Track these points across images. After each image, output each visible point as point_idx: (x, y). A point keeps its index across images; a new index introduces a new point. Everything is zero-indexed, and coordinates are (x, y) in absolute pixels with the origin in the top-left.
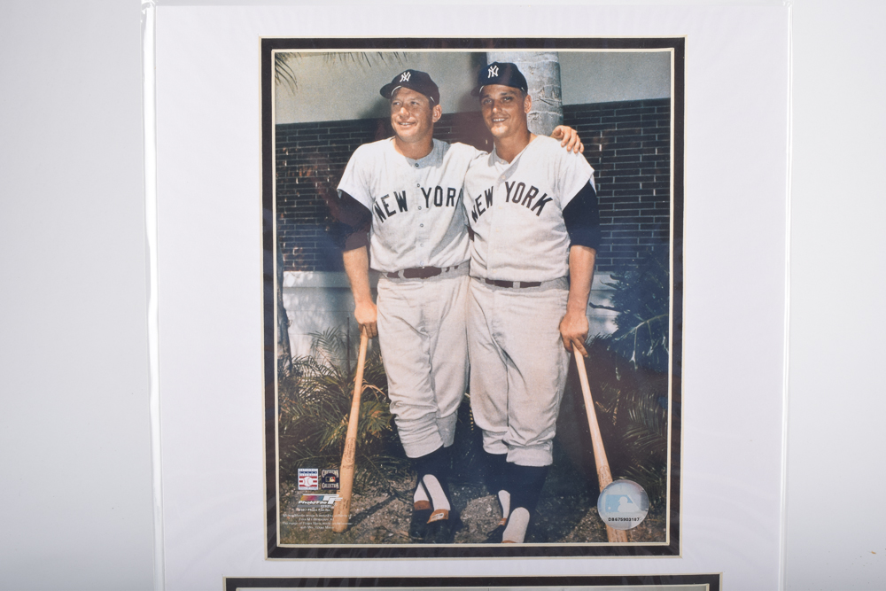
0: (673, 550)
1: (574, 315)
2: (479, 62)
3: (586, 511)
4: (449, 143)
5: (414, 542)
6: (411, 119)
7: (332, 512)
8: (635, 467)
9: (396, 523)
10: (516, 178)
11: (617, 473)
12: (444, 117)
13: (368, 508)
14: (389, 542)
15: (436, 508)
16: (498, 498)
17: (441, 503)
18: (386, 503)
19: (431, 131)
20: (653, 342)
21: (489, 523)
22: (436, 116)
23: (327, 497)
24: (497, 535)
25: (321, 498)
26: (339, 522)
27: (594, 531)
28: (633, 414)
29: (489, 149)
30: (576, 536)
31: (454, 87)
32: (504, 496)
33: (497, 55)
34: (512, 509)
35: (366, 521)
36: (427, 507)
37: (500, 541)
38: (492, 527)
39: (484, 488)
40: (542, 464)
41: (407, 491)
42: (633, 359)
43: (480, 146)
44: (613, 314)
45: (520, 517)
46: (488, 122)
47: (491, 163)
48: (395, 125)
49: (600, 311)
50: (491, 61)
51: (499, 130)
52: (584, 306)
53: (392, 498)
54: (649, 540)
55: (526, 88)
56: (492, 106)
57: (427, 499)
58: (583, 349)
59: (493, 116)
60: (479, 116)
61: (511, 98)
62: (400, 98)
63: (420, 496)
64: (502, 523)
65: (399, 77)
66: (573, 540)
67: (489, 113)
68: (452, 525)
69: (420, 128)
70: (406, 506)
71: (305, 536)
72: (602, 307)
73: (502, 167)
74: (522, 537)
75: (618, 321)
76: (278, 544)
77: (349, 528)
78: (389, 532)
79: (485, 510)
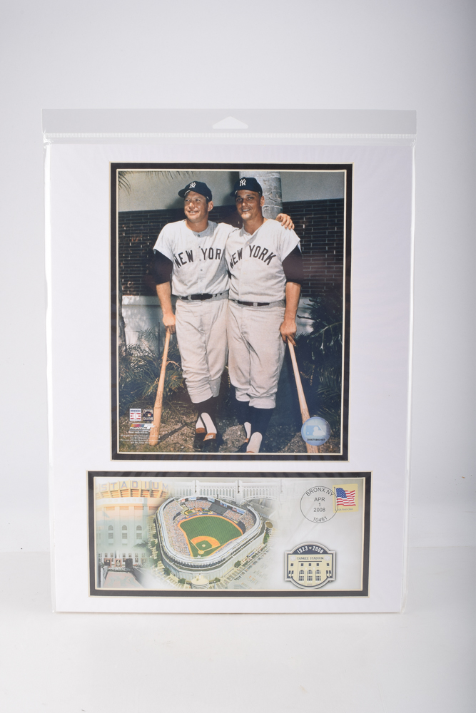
0: (344, 457)
1: (288, 322)
2: (235, 178)
3: (295, 435)
4: (217, 223)
5: (196, 451)
6: (196, 209)
7: (149, 434)
8: (323, 409)
9: (186, 440)
10: (256, 243)
11: (312, 414)
12: (214, 208)
13: (170, 431)
14: (181, 451)
15: (208, 432)
16: (244, 427)
17: (212, 430)
18: (180, 429)
19: (207, 216)
20: (333, 338)
21: (239, 441)
22: (210, 207)
23: (146, 425)
24: (243, 448)
25: (143, 426)
26: (153, 440)
27: (299, 446)
28: (321, 379)
29: (240, 227)
30: (289, 449)
31: (220, 192)
32: (248, 426)
33: (245, 173)
34: (252, 433)
35: (168, 439)
36: (203, 431)
37: (245, 451)
38: (241, 444)
39: (236, 421)
40: (270, 408)
41: (192, 422)
42: (322, 347)
43: (235, 225)
44: (311, 322)
45: (257, 438)
46: (240, 211)
47: (241, 235)
48: (187, 213)
49: (303, 320)
50: (241, 176)
51: (246, 216)
52: (294, 317)
53: (183, 426)
54: (330, 452)
55: (262, 192)
56: (242, 202)
57: (203, 427)
58: (293, 342)
59: (242, 208)
60: (234, 208)
61: (253, 198)
62: (189, 197)
63: (199, 425)
64: (246, 441)
65: (189, 185)
66: (287, 451)
67: (240, 206)
68: (218, 442)
69: (201, 214)
70: (191, 431)
71: (134, 448)
72: (304, 317)
73: (247, 237)
74: (258, 449)
75: (313, 325)
76: (118, 452)
77: (158, 443)
78: (181, 445)
79: (237, 433)
